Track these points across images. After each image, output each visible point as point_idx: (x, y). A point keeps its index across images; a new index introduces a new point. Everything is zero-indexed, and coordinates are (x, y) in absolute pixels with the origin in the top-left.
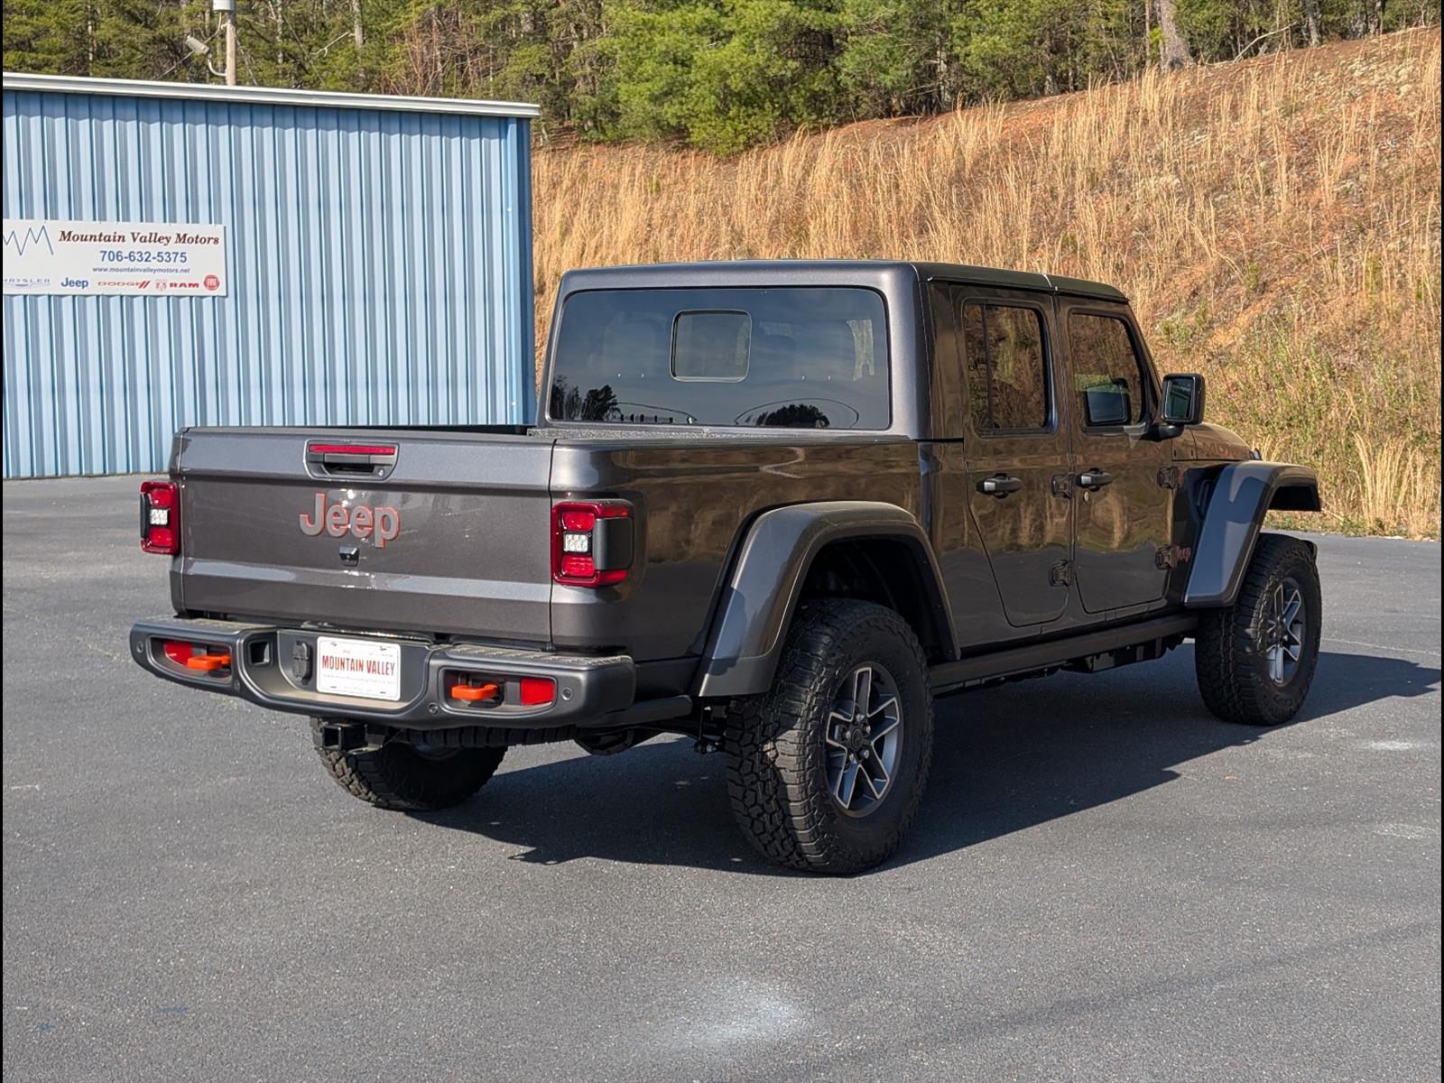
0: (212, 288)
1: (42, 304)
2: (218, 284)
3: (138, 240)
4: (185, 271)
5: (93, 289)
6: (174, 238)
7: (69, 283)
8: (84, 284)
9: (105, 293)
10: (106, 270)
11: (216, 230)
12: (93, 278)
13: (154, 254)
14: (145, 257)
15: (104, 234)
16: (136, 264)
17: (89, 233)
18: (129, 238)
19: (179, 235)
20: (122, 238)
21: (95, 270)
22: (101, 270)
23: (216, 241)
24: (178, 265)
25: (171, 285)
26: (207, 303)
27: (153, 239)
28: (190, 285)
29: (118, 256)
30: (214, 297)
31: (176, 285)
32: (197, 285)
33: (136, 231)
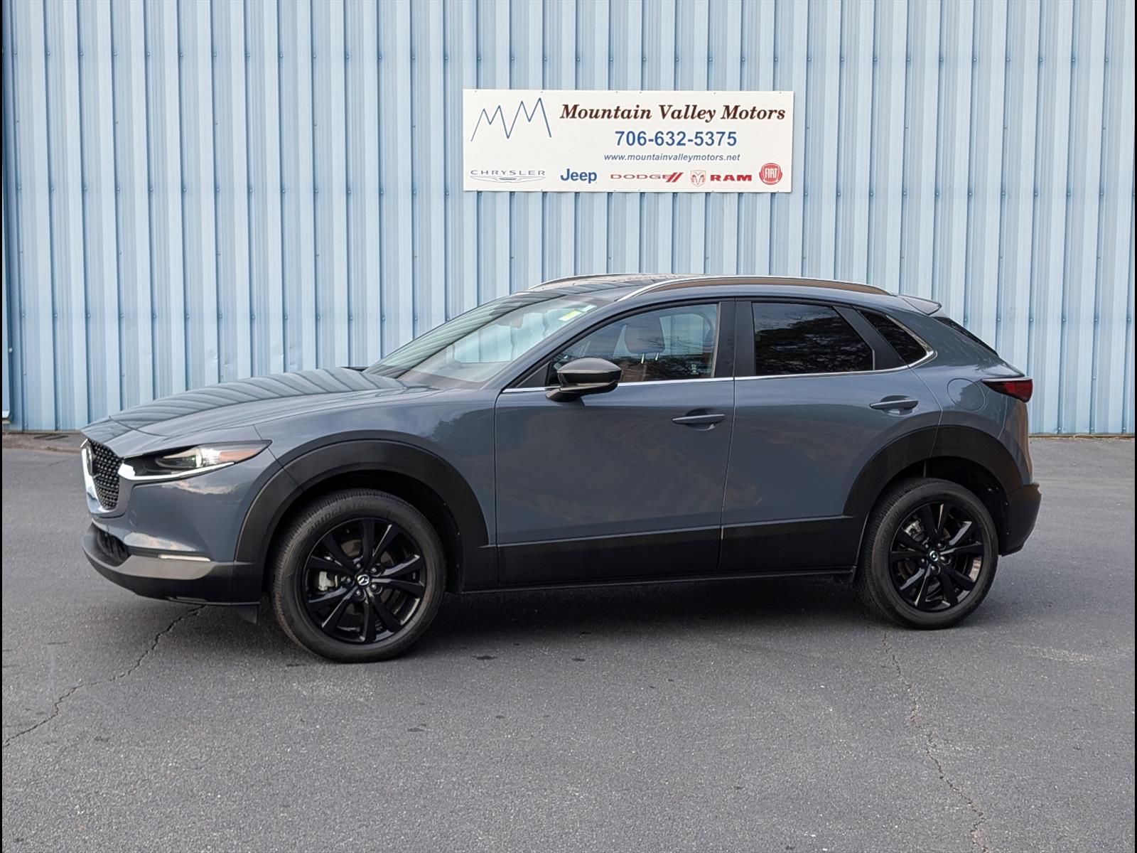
0: (771, 181)
1: (535, 205)
2: (780, 175)
3: (669, 115)
4: (734, 158)
5: (604, 184)
6: (721, 111)
7: (571, 176)
8: (591, 177)
9: (617, 190)
10: (622, 158)
11: (783, 100)
12: (605, 171)
13: (692, 136)
14: (677, 139)
15: (622, 109)
16: (665, 150)
17: (601, 109)
18: (656, 113)
19: (727, 107)
20: (647, 114)
21: (607, 158)
22: (615, 158)
23: (781, 115)
24: (724, 149)
25: (712, 178)
26: (763, 205)
27: (690, 113)
28: (739, 177)
29: (640, 138)
30: (773, 194)
31: (719, 178)
32: (749, 177)
33: (666, 104)
